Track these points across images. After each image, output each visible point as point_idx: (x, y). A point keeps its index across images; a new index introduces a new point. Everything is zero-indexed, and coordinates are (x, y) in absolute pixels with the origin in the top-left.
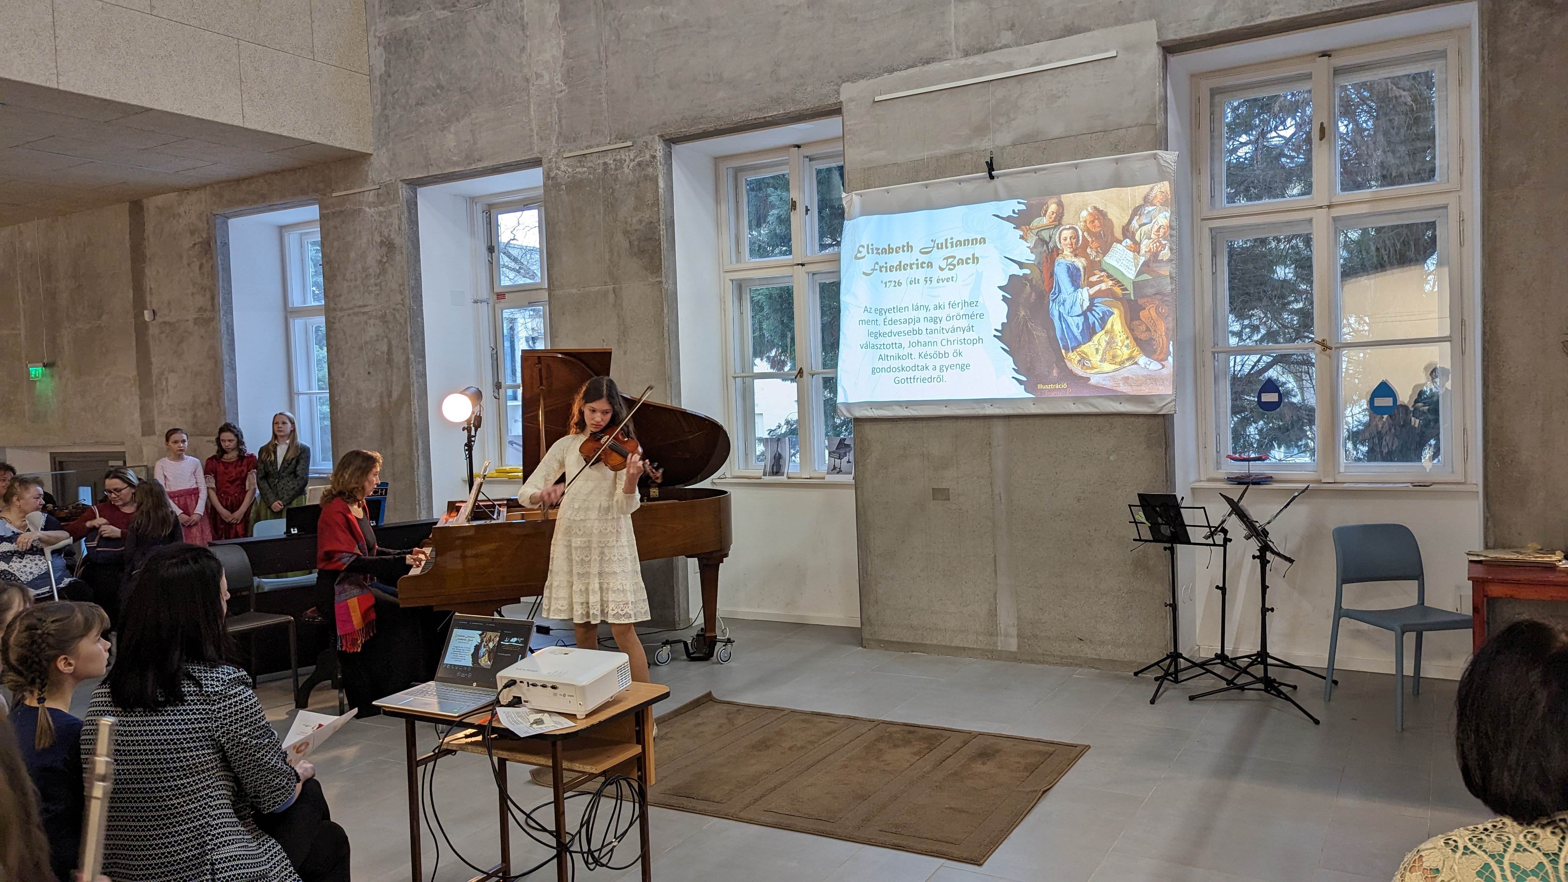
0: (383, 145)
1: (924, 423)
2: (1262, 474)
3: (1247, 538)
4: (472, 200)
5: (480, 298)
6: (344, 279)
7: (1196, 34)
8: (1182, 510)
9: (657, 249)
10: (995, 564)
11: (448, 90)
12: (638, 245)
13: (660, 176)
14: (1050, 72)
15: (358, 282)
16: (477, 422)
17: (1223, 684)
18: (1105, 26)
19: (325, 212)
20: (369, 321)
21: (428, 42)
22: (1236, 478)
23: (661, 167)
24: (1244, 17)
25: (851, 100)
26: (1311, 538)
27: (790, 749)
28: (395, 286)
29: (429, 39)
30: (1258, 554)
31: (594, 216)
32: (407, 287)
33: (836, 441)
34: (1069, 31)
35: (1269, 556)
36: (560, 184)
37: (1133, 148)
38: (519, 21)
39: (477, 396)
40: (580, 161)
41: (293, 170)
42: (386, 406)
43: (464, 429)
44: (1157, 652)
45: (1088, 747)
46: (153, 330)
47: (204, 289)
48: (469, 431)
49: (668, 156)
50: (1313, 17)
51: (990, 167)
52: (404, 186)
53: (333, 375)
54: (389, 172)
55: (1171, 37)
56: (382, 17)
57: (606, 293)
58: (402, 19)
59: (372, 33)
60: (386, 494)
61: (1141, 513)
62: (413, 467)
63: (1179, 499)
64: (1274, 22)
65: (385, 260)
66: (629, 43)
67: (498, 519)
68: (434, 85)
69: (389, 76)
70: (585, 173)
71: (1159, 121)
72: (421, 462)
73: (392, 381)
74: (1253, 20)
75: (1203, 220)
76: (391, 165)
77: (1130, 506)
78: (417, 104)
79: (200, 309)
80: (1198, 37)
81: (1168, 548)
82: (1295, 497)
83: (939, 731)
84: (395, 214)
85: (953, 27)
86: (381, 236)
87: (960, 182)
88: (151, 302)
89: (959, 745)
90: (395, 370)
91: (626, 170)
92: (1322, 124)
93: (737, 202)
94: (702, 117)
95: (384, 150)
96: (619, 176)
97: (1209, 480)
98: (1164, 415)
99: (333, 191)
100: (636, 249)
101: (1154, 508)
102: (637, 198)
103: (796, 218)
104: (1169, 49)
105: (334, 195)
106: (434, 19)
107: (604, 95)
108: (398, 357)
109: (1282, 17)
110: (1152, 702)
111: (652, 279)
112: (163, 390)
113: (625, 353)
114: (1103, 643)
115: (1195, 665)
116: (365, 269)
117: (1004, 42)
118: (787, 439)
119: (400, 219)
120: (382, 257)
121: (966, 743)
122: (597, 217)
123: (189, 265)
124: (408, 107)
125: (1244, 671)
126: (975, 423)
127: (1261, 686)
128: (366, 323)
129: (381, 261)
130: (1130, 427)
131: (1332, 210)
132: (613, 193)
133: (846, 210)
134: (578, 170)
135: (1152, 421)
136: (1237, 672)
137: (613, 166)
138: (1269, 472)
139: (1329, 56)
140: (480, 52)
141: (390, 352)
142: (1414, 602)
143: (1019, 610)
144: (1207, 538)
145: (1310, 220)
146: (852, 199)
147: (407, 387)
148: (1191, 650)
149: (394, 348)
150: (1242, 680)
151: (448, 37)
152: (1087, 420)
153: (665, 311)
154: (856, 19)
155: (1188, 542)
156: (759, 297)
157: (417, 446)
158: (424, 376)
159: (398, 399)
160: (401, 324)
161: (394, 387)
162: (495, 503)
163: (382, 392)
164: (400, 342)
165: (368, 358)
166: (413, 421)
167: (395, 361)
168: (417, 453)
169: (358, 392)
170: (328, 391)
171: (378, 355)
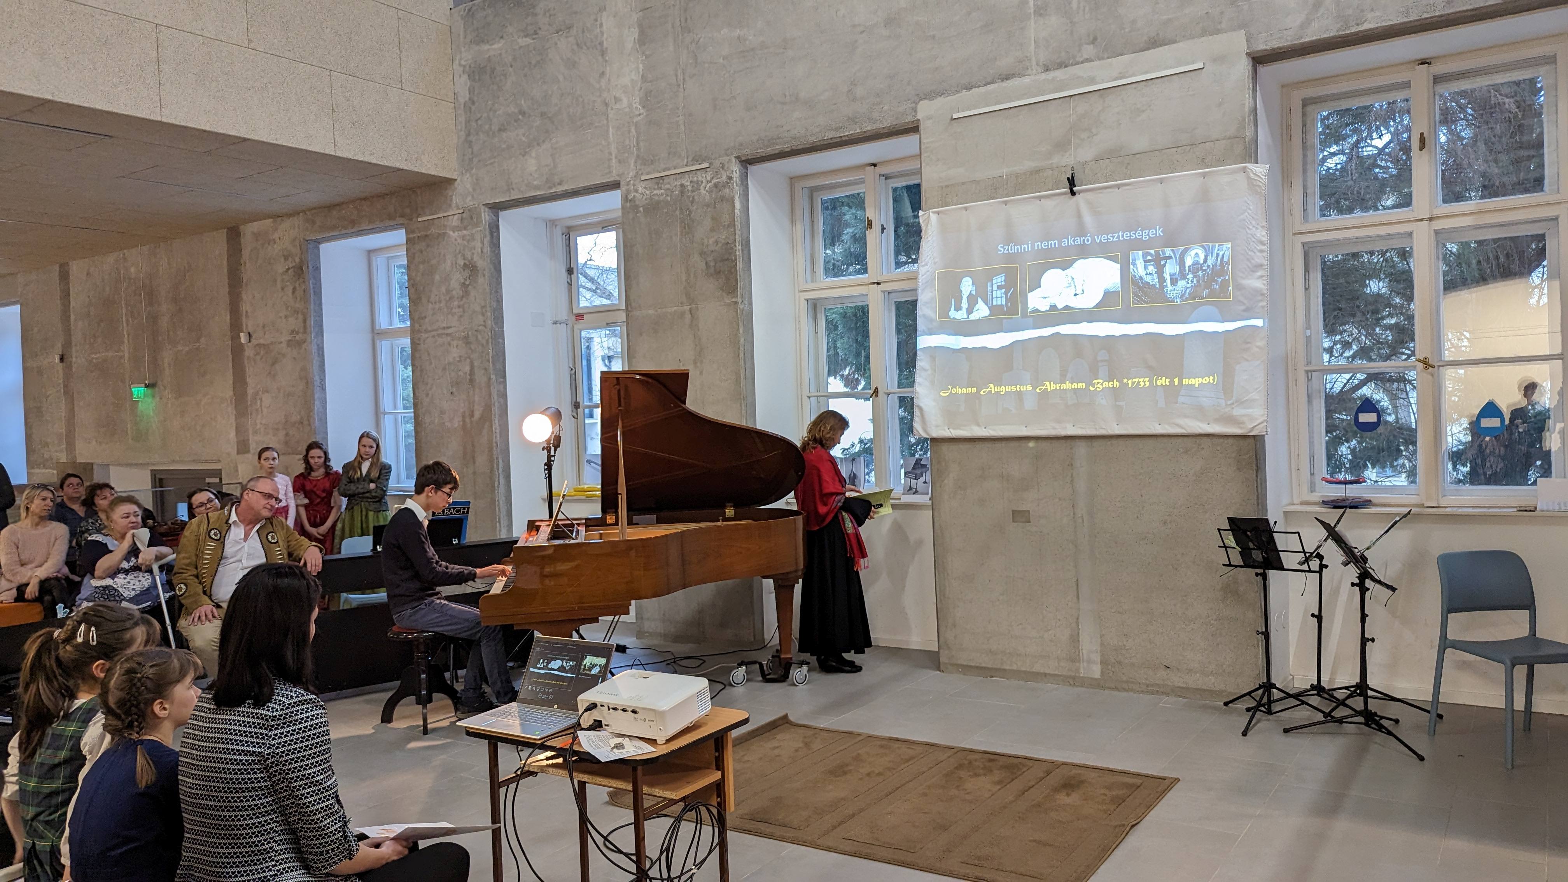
0: (467, 171)
1: (1003, 444)
2: (1360, 498)
3: (1345, 564)
4: (552, 223)
5: (559, 319)
6: (428, 301)
7: (1288, 43)
8: (1275, 535)
9: (733, 270)
10: (1077, 589)
11: (530, 116)
12: (715, 266)
13: (736, 197)
14: (1134, 86)
15: (442, 304)
16: (556, 442)
17: (1320, 717)
18: (1192, 37)
19: (411, 236)
20: (452, 343)
21: (511, 69)
22: (1333, 501)
23: (737, 188)
24: (1339, 26)
25: (929, 118)
26: (1414, 565)
27: (868, 775)
28: (478, 309)
29: (511, 66)
30: (1357, 581)
31: (671, 237)
32: (488, 309)
33: (912, 461)
34: (1154, 43)
35: (1368, 583)
36: (637, 207)
37: (1221, 162)
38: (599, 47)
39: (557, 416)
40: (658, 183)
41: (381, 196)
42: (469, 425)
43: (543, 449)
44: (1249, 681)
45: (1177, 780)
46: (249, 352)
47: (296, 312)
48: (549, 451)
49: (744, 177)
50: (1412, 24)
51: (1072, 182)
52: (487, 209)
53: (417, 394)
54: (473, 196)
55: (1262, 47)
56: (467, 46)
57: (682, 314)
58: (486, 47)
59: (457, 62)
60: (468, 513)
61: (1231, 538)
62: (492, 487)
63: (1272, 524)
64: (1370, 30)
65: (468, 282)
66: (707, 65)
67: (577, 538)
68: (516, 111)
69: (473, 103)
70: (662, 194)
71: (1249, 134)
72: (502, 481)
73: (474, 402)
74: (1348, 28)
75: (1295, 234)
76: (474, 190)
77: (1219, 530)
78: (500, 130)
79: (293, 332)
80: (1289, 47)
81: (1261, 574)
82: (1396, 523)
83: (1020, 760)
84: (478, 237)
85: (1033, 42)
86: (464, 259)
87: (1040, 198)
88: (247, 325)
89: (1042, 775)
90: (477, 391)
91: (703, 191)
92: (1422, 134)
93: (813, 221)
94: (779, 138)
95: (468, 175)
96: (696, 198)
97: (1302, 503)
98: (1254, 436)
99: (418, 216)
100: (712, 270)
101: (1245, 532)
102: (713, 218)
103: (872, 237)
104: (1259, 60)
105: (419, 219)
106: (517, 47)
107: (681, 117)
108: (480, 378)
109: (1379, 25)
110: (1244, 734)
111: (729, 300)
112: (257, 410)
113: (701, 373)
114: (1190, 671)
115: (1289, 696)
116: (448, 291)
117: (1085, 56)
118: (862, 459)
119: (482, 242)
120: (465, 280)
121: (1048, 773)
122: (674, 238)
123: (283, 289)
124: (491, 133)
125: (1342, 703)
126: (1056, 444)
127: (1361, 719)
128: (449, 344)
129: (464, 284)
130: (1219, 448)
131: (1433, 222)
132: (690, 212)
133: (923, 228)
134: (655, 192)
135: (1242, 442)
136: (1335, 704)
137: (690, 188)
138: (1367, 496)
139: (1429, 63)
140: (561, 78)
141: (472, 373)
142: (1526, 632)
143: (1102, 636)
144: (1301, 563)
145: (1410, 234)
146: (929, 217)
147: (488, 408)
148: (1285, 679)
149: (476, 370)
150: (1340, 713)
151: (530, 63)
152: (1173, 440)
153: (741, 331)
154: (934, 37)
155: (1282, 568)
156: (834, 316)
157: (498, 465)
158: (505, 396)
159: (480, 419)
160: (483, 345)
161: (476, 407)
162: (574, 522)
163: (464, 412)
164: (482, 362)
165: (451, 379)
166: (494, 441)
167: (477, 382)
168: (498, 472)
169: (441, 411)
170: (413, 411)
171: (461, 376)
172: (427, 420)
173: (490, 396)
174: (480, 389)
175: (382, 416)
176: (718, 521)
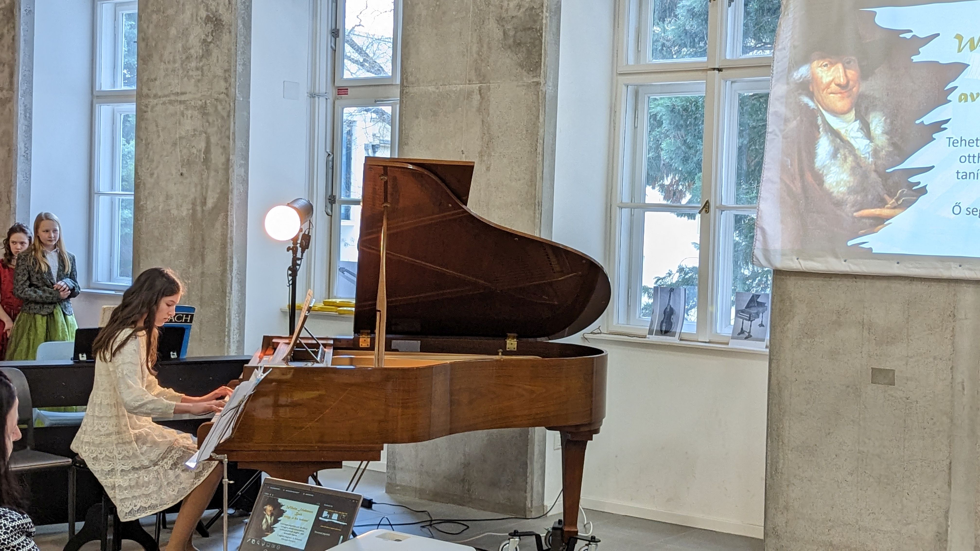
5: (318, 91)
6: (161, 60)
9: (537, 42)
12: (514, 37)
15: (177, 65)
16: (305, 241)
20: (185, 112)
32: (231, 74)
33: (747, 297)
39: (307, 210)
42: (199, 215)
43: (289, 249)
48: (295, 252)
53: (140, 173)
57: (470, 94)
60: (191, 320)
62: (224, 292)
67: (322, 361)
72: (235, 286)
73: (207, 186)
90: (213, 173)
100: (511, 41)
103: (716, 11)
108: (217, 157)
111: (527, 80)
113: (488, 169)
116: (186, 49)
118: (681, 289)
120: (207, 36)
128: (183, 114)
147: (225, 194)
149: (213, 149)
153: (541, 119)
156: (659, 108)
157: (231, 266)
158: (245, 181)
159: (213, 208)
160: (223, 118)
161: (209, 193)
162: (320, 342)
163: (195, 199)
164: (220, 139)
165: (182, 156)
166: (229, 236)
167: (213, 162)
168: (231, 274)
169: (167, 195)
170: (133, 193)
171: (193, 153)
172: (150, 205)
173: (227, 181)
174: (217, 171)
175: (96, 195)
176: (498, 355)
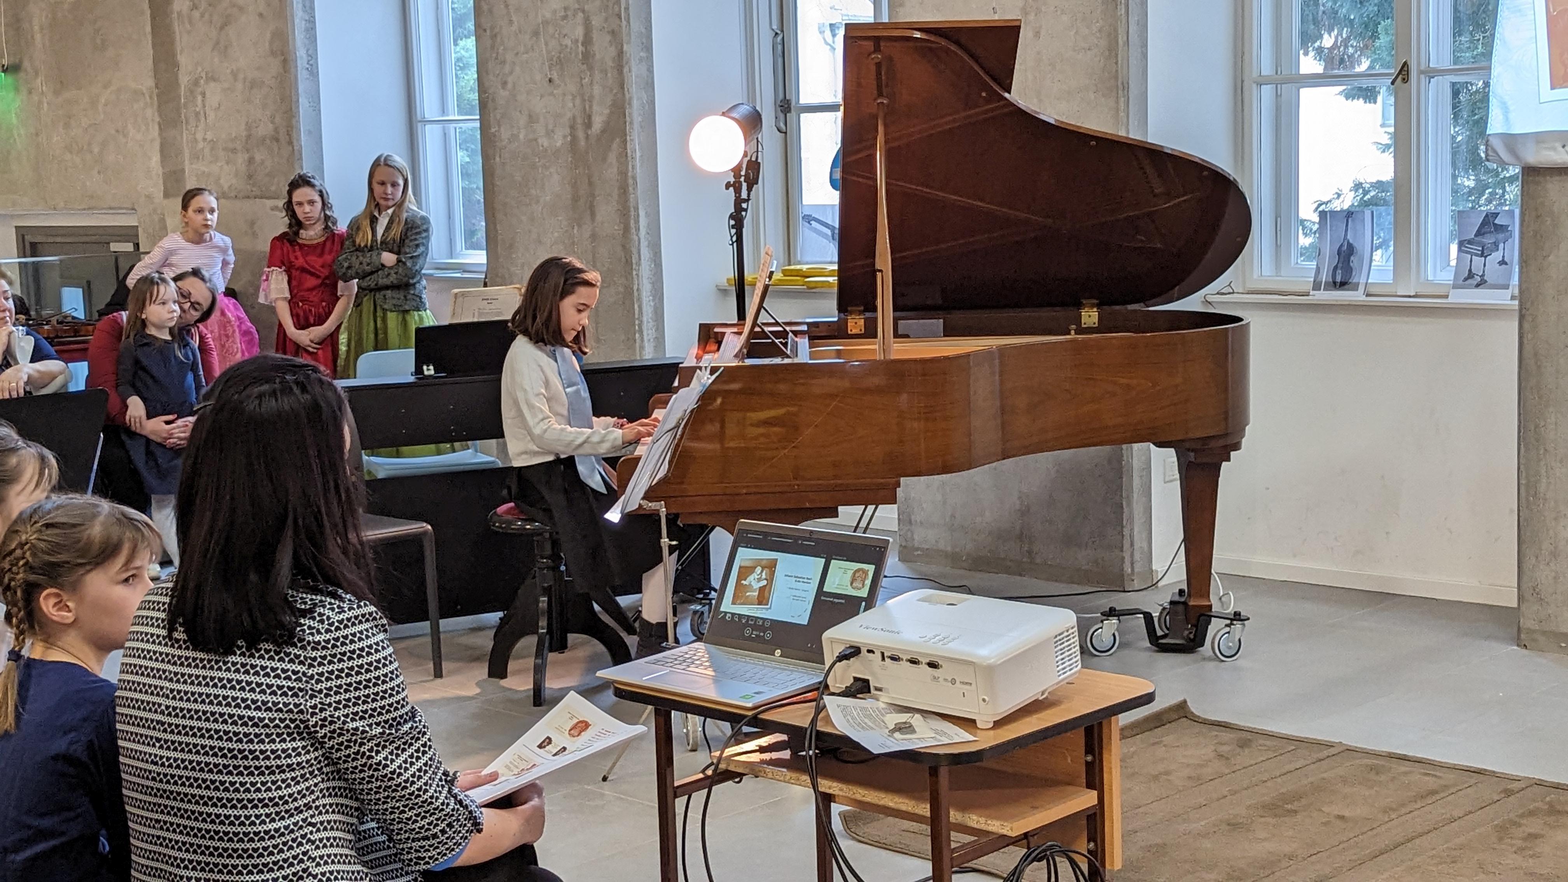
16: (751, 173)
33: (1475, 220)
39: (752, 123)
42: (583, 143)
43: (728, 186)
48: (738, 191)
53: (487, 84)
67: (795, 356)
72: (645, 253)
73: (591, 99)
90: (598, 76)
108: (603, 49)
118: (1368, 213)
147: (620, 107)
157: (637, 221)
158: (649, 85)
159: (603, 131)
161: (595, 108)
163: (574, 118)
165: (548, 52)
166: (630, 174)
167: (598, 56)
168: (637, 235)
169: (530, 116)
170: (478, 117)
171: (566, 46)
172: (505, 134)
173: (622, 86)
174: (605, 72)
175: (419, 125)
176: (1069, 334)
